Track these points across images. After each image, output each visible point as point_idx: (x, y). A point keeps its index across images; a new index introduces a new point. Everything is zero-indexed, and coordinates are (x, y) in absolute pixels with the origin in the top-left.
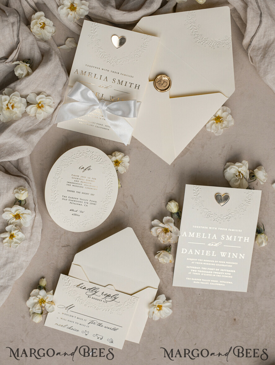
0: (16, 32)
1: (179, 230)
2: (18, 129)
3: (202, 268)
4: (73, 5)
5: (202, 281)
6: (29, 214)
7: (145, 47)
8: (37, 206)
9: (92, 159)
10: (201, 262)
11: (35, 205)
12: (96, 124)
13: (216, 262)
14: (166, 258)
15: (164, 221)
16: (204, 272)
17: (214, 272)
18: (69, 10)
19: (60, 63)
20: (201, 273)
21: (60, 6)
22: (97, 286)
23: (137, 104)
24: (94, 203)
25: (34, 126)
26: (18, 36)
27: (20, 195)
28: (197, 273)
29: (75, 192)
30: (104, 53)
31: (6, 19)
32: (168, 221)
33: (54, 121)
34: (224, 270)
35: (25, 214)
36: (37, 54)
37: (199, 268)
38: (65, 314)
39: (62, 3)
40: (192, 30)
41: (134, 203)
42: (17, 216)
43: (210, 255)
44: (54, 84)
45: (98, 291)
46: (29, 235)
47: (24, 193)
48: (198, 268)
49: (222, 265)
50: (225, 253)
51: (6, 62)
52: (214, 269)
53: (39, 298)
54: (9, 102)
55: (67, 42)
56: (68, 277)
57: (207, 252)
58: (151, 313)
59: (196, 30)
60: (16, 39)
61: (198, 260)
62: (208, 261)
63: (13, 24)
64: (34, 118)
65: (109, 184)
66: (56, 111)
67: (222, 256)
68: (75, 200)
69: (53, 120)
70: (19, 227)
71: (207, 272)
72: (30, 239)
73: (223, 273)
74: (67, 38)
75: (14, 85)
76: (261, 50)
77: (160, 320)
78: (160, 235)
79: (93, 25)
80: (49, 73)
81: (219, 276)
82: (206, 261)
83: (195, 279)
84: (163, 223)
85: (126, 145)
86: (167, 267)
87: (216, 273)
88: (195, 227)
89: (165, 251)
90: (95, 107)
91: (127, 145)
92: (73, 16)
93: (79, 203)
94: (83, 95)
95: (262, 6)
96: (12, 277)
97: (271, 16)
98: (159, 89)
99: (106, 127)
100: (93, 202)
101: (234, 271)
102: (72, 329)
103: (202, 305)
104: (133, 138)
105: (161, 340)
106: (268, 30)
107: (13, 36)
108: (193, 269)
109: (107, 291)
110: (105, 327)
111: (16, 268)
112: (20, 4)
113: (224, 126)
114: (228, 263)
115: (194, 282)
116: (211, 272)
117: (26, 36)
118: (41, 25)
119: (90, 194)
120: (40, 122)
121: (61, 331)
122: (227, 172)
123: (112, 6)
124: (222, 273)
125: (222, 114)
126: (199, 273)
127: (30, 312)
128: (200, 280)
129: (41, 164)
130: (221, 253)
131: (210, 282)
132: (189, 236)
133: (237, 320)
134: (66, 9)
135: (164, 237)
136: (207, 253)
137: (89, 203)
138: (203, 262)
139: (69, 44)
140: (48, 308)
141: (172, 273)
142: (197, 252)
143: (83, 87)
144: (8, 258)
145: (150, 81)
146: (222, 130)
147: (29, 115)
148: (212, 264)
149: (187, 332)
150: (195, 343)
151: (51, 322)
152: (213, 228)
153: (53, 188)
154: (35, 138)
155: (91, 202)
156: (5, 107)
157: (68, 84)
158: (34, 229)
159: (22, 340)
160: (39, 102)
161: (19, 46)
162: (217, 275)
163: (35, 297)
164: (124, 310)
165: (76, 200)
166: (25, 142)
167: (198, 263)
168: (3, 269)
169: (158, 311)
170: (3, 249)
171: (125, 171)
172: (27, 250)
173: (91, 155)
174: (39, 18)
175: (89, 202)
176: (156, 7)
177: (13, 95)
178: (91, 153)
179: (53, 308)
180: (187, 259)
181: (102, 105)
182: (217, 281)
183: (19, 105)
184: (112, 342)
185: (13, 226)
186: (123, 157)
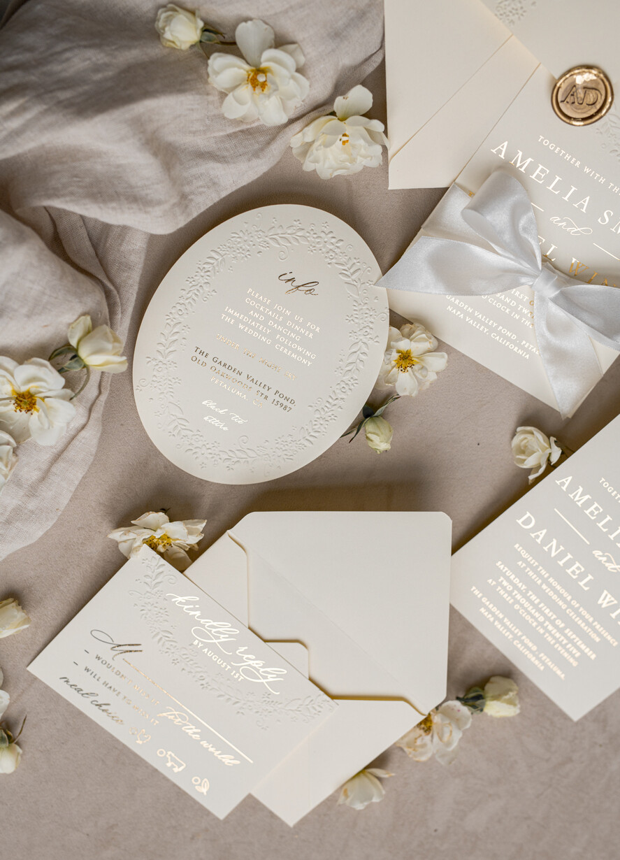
3: (530, 593)
5: (501, 621)
10: (540, 576)
13: (574, 603)
16: (526, 604)
17: (547, 623)
20: (517, 602)
28: (506, 595)
34: (574, 636)
37: (524, 587)
43: (574, 577)
48: (520, 585)
49: (580, 622)
50: (613, 599)
52: (554, 616)
57: (575, 566)
61: (537, 567)
62: (558, 587)
67: (600, 602)
71: (533, 611)
73: (565, 642)
81: (550, 639)
82: (555, 584)
83: (491, 606)
87: (550, 628)
100: (282, 401)
101: (593, 657)
108: (508, 579)
114: (598, 627)
115: (483, 610)
116: (541, 619)
124: (562, 638)
126: (513, 597)
128: (501, 616)
130: (605, 592)
131: (516, 637)
132: (571, 496)
136: (574, 568)
138: (545, 581)
142: (554, 548)
148: (561, 603)
162: (547, 635)
167: (531, 573)
175: (271, 394)
180: (517, 546)
182: (534, 648)
186: (430, 351)
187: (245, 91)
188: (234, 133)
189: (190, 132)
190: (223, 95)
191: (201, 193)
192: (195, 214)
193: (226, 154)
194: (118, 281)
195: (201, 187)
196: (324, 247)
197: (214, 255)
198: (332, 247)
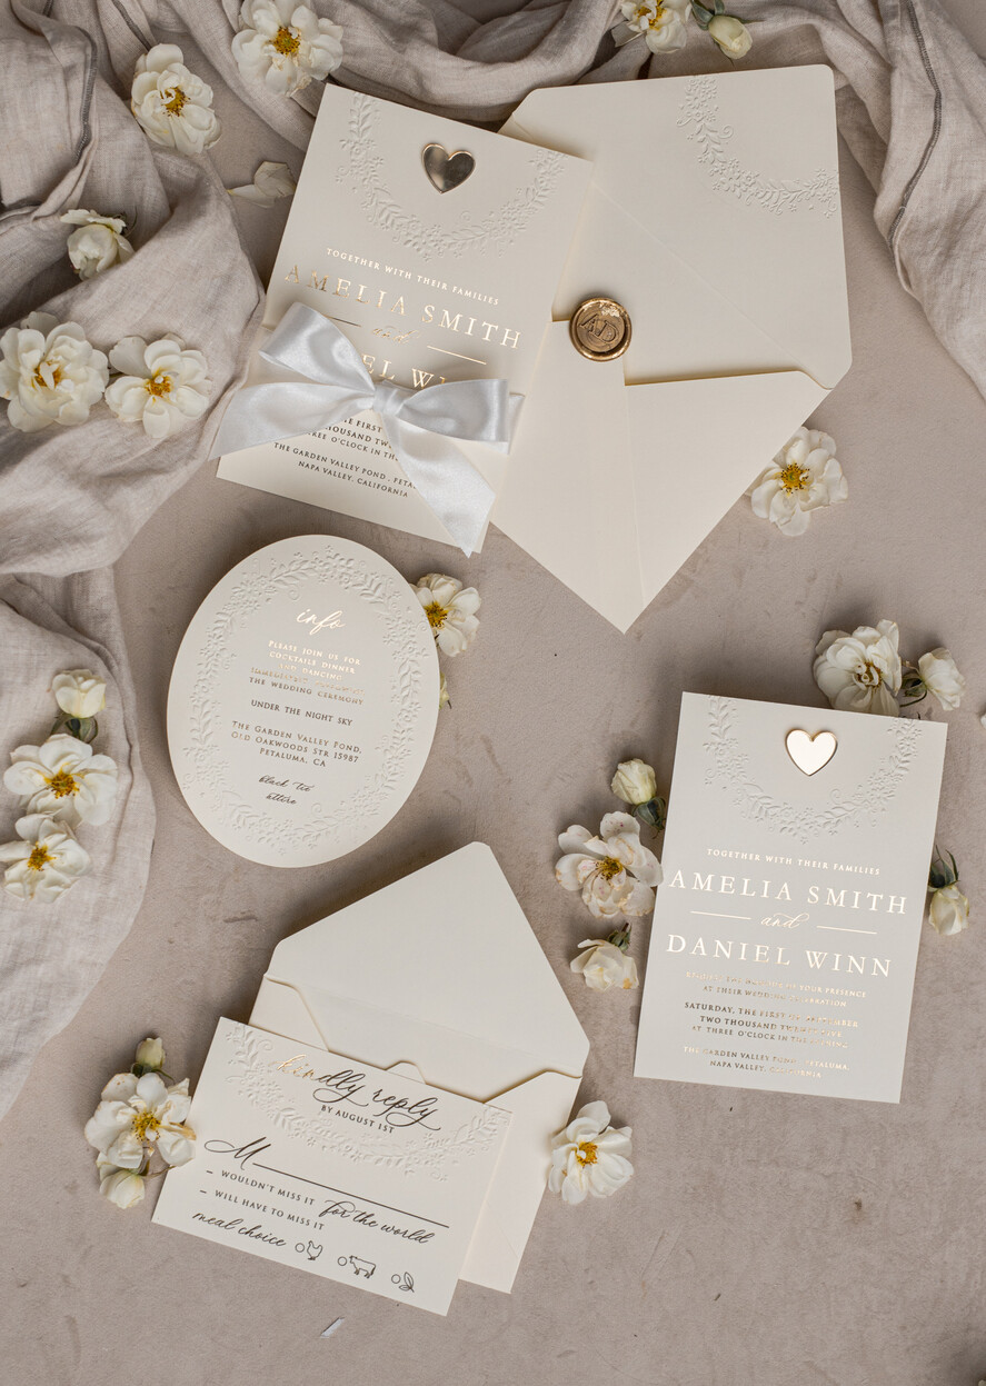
0: (80, 100)
1: (660, 861)
2: (76, 461)
4: (286, 30)
6: (106, 773)
7: (543, 193)
8: (137, 749)
9: (344, 585)
11: (131, 746)
12: (360, 470)
14: (614, 965)
15: (602, 833)
18: (272, 47)
19: (234, 235)
21: (240, 30)
22: (357, 1068)
23: (512, 402)
24: (350, 754)
25: (131, 459)
26: (85, 116)
27: (75, 693)
29: (282, 708)
30: (392, 209)
31: (42, 52)
32: (619, 831)
33: (207, 448)
35: (94, 771)
36: (151, 196)
38: (233, 1177)
39: (247, 21)
40: (704, 146)
41: (497, 765)
42: (62, 783)
43: (767, 960)
44: (211, 308)
45: (358, 1084)
46: (103, 860)
47: (92, 687)
49: (811, 1001)
50: (820, 953)
51: (36, 214)
53: (135, 1108)
54: (42, 361)
55: (261, 175)
56: (248, 1029)
57: (758, 950)
58: (558, 1171)
59: (716, 147)
60: (77, 131)
63: (68, 72)
64: (136, 430)
65: (405, 683)
66: (215, 412)
67: (811, 966)
68: (279, 739)
69: (206, 441)
70: (69, 825)
72: (108, 876)
74: (261, 163)
75: (65, 303)
77: (589, 1203)
78: (589, 886)
79: (359, 103)
80: (194, 262)
84: (601, 838)
85: (468, 555)
86: (613, 1005)
88: (716, 853)
89: (607, 943)
90: (360, 403)
91: (473, 553)
92: (287, 72)
93: (295, 753)
94: (319, 351)
96: (35, 1021)
98: (588, 350)
99: (396, 486)
100: (344, 752)
101: (855, 1024)
102: (258, 1236)
103: (739, 1150)
104: (492, 531)
105: (592, 1282)
107: (69, 117)
109: (395, 1085)
110: (385, 1228)
111: (50, 986)
113: (813, 498)
114: (832, 991)
117: (112, 125)
118: (170, 99)
119: (335, 720)
120: (157, 449)
121: (217, 1244)
122: (825, 665)
123: (428, 41)
125: (805, 456)
127: (98, 1170)
129: (152, 609)
132: (695, 888)
133: (865, 1205)
134: (262, 47)
135: (603, 893)
136: (758, 953)
137: (331, 754)
139: (265, 185)
140: (168, 1149)
141: (632, 1027)
142: (722, 948)
143: (319, 322)
144: (20, 945)
145: (555, 319)
146: (808, 513)
147: (115, 416)
149: (689, 1251)
150: (715, 1294)
151: (179, 1207)
152: (779, 860)
153: (197, 690)
154: (139, 503)
155: (339, 751)
156: (27, 374)
157: (261, 317)
158: (125, 836)
159: (65, 1278)
160: (153, 369)
161: (89, 153)
163: (121, 1104)
164: (454, 1162)
165: (283, 740)
166: (102, 507)
169: (580, 1166)
171: (464, 648)
172: (96, 919)
173: (343, 570)
174: (162, 67)
175: (330, 748)
176: (579, 57)
177: (61, 333)
178: (343, 562)
179: (190, 1149)
181: (386, 396)
183: (81, 372)
184: (410, 1288)
185: (46, 821)
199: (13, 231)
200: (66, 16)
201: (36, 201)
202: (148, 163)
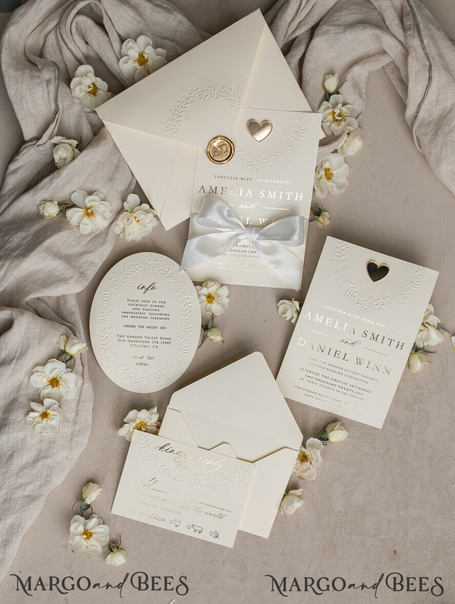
2: (56, 249)
4: (142, 55)
7: (302, 132)
8: (85, 368)
11: (83, 367)
21: (122, 57)
26: (56, 101)
36: (85, 132)
39: (125, 53)
42: (54, 382)
44: (111, 179)
46: (73, 415)
51: (38, 144)
60: (53, 107)
72: (75, 421)
76: (433, 124)
80: (102, 160)
93: (144, 344)
95: (432, 53)
96: (46, 482)
97: (447, 69)
100: (165, 341)
106: (442, 92)
107: (49, 101)
111: (52, 468)
112: (61, 57)
117: (69, 103)
118: (91, 89)
133: (398, 552)
134: (132, 62)
144: (40, 451)
158: (81, 405)
160: (88, 205)
161: (58, 116)
168: (32, 468)
170: (32, 436)
171: (222, 312)
172: (71, 440)
186: (218, 289)
187: (86, 220)
188: (91, 239)
189: (72, 247)
190: (78, 226)
191: (88, 270)
192: (90, 279)
193: (91, 249)
194: (72, 321)
195: (87, 267)
196: (150, 267)
197: (106, 292)
198: (153, 265)
199: (29, 151)
200: (48, 56)
201: (38, 138)
202: (84, 118)
